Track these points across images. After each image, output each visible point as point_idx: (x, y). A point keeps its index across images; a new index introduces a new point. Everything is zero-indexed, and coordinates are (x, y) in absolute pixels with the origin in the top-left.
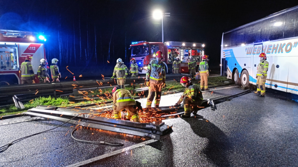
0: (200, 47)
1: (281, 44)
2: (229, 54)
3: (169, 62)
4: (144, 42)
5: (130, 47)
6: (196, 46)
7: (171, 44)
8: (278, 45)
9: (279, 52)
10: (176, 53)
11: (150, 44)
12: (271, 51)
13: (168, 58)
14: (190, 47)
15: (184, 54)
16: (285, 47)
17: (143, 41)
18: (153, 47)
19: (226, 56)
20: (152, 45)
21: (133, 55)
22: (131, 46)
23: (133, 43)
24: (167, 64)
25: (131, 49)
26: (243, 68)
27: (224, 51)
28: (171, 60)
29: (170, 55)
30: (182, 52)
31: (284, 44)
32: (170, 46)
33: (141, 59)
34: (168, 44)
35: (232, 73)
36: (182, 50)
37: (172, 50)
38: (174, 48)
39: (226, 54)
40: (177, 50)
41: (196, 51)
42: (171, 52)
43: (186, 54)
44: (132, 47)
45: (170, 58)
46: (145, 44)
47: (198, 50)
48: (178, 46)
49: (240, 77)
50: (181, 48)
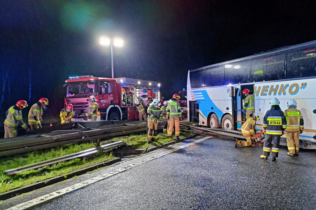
0: (156, 87)
1: (282, 85)
2: (202, 96)
3: (123, 105)
4: (90, 77)
5: (65, 83)
6: (152, 85)
7: (125, 82)
8: (277, 86)
9: (280, 94)
10: (131, 93)
11: (100, 79)
12: (268, 93)
13: (122, 99)
14: (146, 86)
15: (141, 95)
16: (288, 88)
17: (88, 76)
18: (104, 85)
19: (196, 98)
20: (102, 81)
21: (71, 95)
22: (66, 81)
23: (71, 78)
24: (121, 108)
25: (66, 86)
26: (224, 113)
27: (192, 93)
28: (126, 102)
29: (124, 96)
30: (137, 92)
31: (287, 85)
32: (124, 84)
33: (86, 102)
34: (122, 80)
35: (207, 119)
36: (138, 90)
37: (126, 89)
38: (128, 86)
39: (195, 96)
40: (131, 89)
41: (151, 92)
42: (125, 92)
43: (143, 95)
44: (68, 83)
45: (124, 101)
46: (92, 80)
47: (153, 90)
48: (133, 84)
49: (220, 123)
50: (137, 86)
